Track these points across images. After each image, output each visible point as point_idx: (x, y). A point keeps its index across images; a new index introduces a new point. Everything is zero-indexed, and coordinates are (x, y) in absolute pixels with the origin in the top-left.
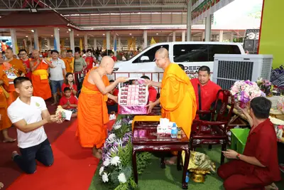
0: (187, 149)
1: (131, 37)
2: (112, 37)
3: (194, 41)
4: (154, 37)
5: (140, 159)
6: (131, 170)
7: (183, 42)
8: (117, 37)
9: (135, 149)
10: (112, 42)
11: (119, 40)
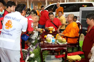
0: (66, 48)
1: (39, 2)
2: (30, 2)
3: (71, 2)
4: (51, 2)
5: (44, 54)
6: (40, 59)
7: (65, 3)
8: (32, 2)
9: (42, 49)
10: (30, 4)
11: (34, 4)
